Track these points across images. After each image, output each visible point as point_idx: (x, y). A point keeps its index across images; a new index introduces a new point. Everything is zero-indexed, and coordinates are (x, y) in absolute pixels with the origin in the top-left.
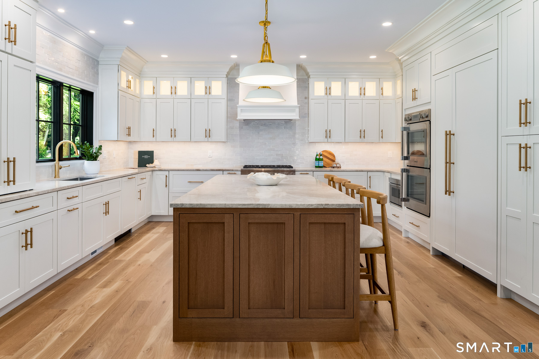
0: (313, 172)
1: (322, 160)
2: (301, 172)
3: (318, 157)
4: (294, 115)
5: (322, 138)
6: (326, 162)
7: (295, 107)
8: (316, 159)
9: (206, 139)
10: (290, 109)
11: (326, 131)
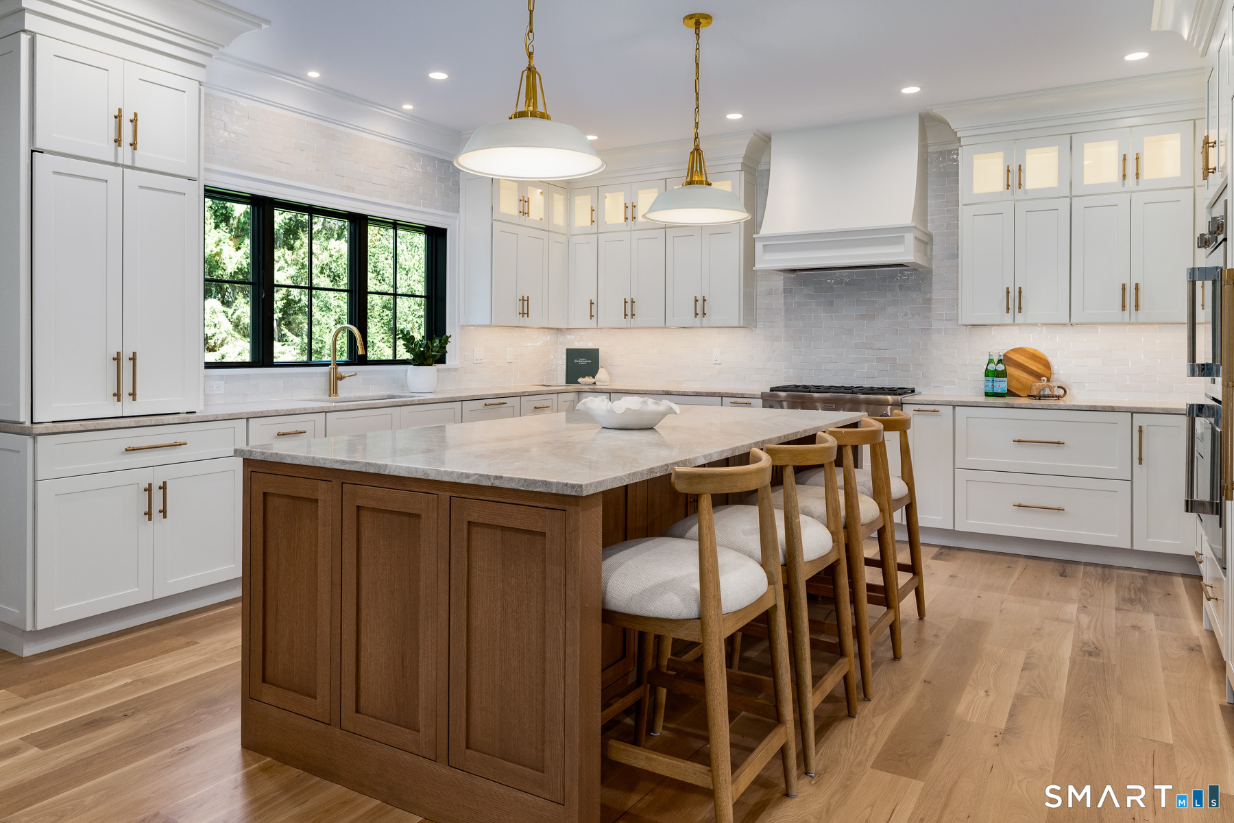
0: (954, 406)
1: (1003, 374)
2: (917, 407)
3: (992, 367)
4: (904, 253)
5: (995, 312)
6: (1018, 380)
7: (906, 229)
8: (988, 373)
9: (698, 321)
10: (891, 235)
11: (1008, 293)
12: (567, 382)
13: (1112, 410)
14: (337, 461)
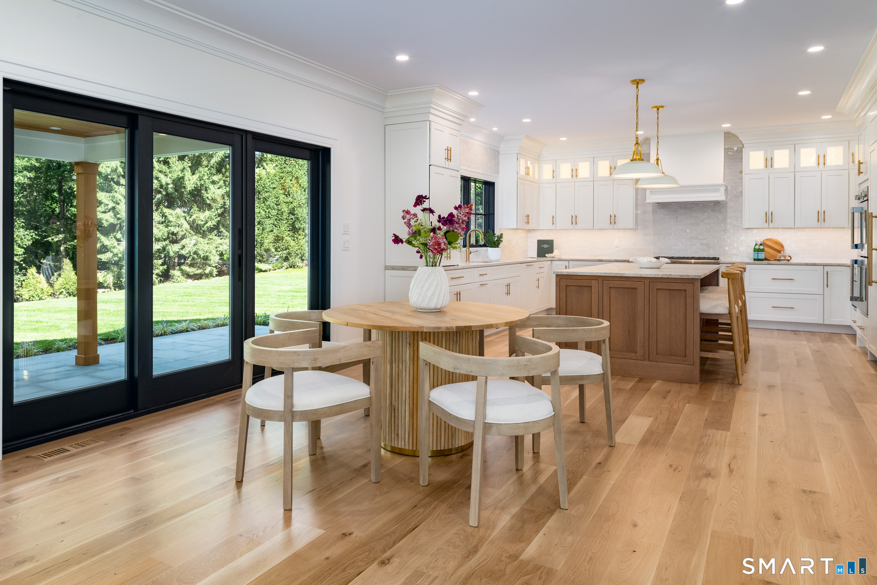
1: (763, 250)
2: (727, 265)
3: (757, 247)
4: (719, 196)
5: (761, 222)
6: (769, 253)
7: (720, 185)
8: (755, 250)
9: (611, 226)
10: (713, 188)
11: (766, 214)
12: (538, 256)
13: (815, 265)
14: (603, 273)
